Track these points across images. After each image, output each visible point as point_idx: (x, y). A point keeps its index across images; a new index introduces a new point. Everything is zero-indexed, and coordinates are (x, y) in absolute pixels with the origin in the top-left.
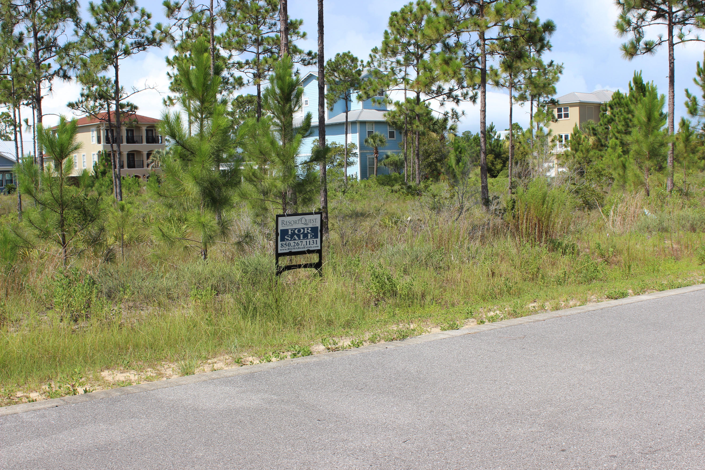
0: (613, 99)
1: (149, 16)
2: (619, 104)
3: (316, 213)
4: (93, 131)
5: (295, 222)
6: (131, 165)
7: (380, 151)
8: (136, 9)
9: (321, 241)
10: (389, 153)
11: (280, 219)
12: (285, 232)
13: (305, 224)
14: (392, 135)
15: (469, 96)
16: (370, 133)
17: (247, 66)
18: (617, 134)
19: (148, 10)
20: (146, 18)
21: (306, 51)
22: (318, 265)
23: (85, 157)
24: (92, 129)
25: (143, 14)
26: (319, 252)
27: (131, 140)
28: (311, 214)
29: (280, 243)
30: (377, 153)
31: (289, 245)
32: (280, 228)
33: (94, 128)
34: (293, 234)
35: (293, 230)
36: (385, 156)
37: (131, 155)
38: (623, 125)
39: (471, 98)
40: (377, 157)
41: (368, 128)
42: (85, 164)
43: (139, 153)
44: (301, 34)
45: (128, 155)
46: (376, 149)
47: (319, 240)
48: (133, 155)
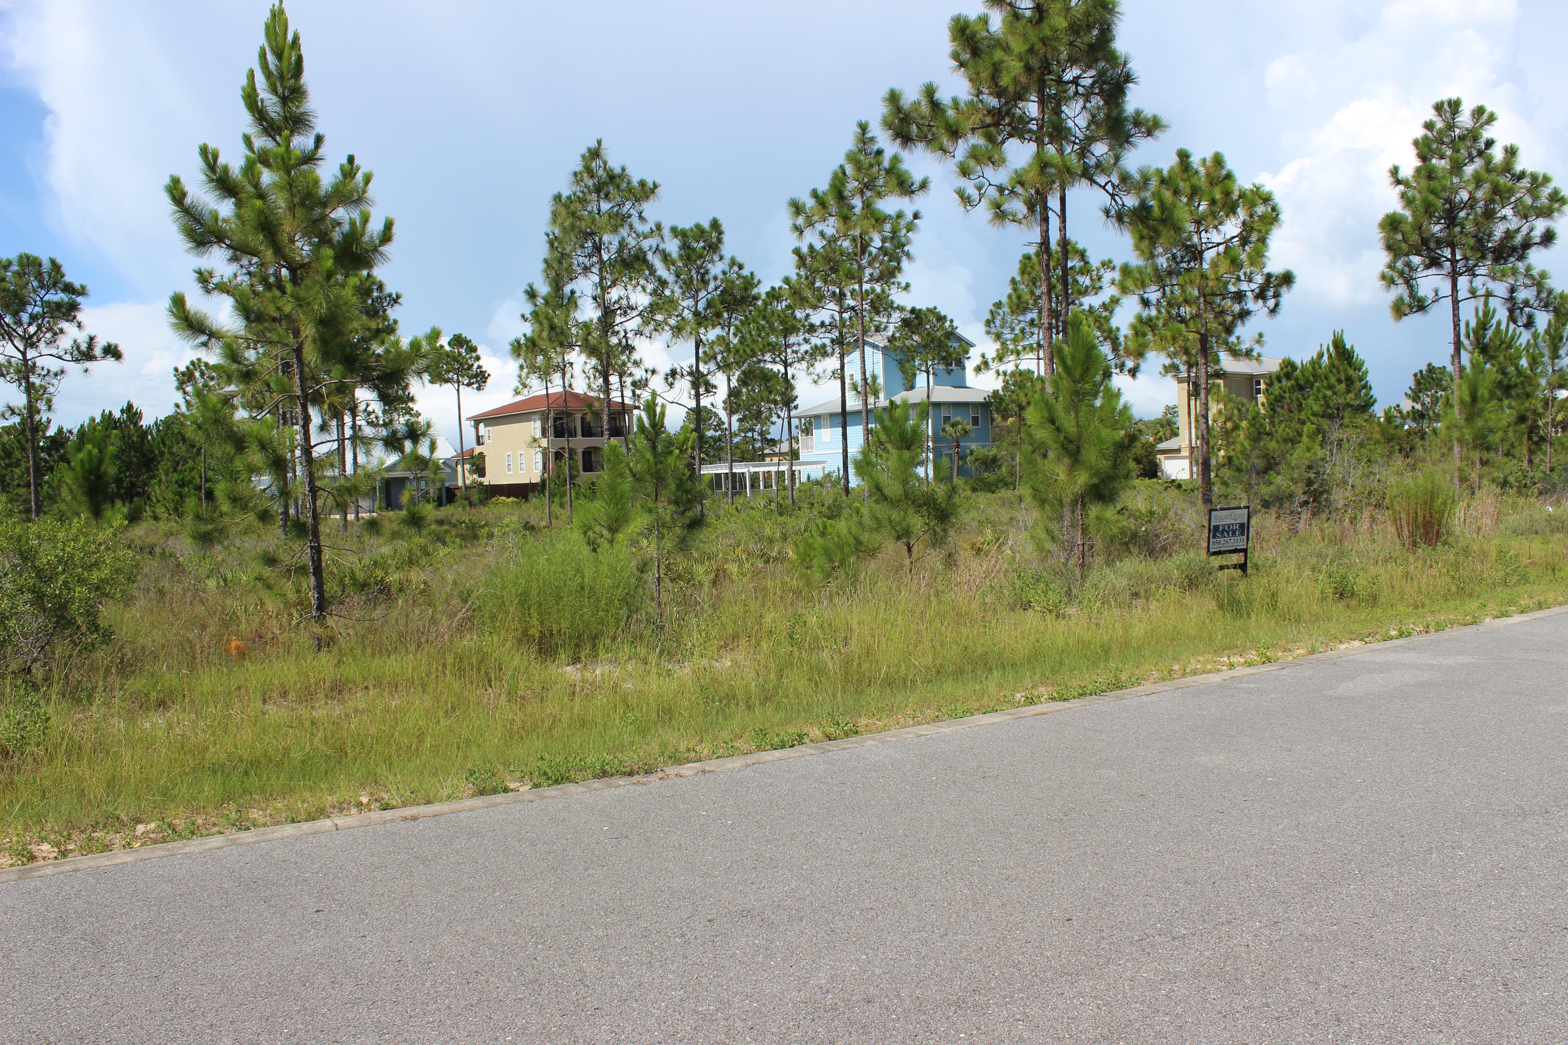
0: (1282, 369)
1: (741, 267)
2: (1288, 376)
3: (1245, 507)
4: (535, 421)
5: (1226, 518)
6: (588, 467)
7: (962, 444)
8: (721, 258)
9: (1248, 540)
10: (974, 446)
11: (1213, 513)
12: (1216, 528)
13: (1235, 520)
14: (975, 421)
15: (1126, 369)
16: (947, 419)
17: (824, 329)
18: (1312, 418)
19: (740, 259)
20: (736, 268)
21: (909, 308)
22: (1243, 567)
23: (523, 457)
24: (534, 417)
25: (733, 262)
26: (1245, 551)
27: (588, 432)
28: (1240, 508)
29: (1211, 540)
30: (958, 446)
31: (1219, 543)
32: (1213, 524)
33: (536, 417)
34: (1224, 530)
35: (1224, 526)
36: (968, 451)
37: (588, 454)
38: (1321, 406)
39: (1129, 371)
40: (958, 453)
41: (944, 413)
42: (523, 466)
43: (597, 449)
44: (903, 285)
45: (584, 453)
46: (957, 441)
47: (1245, 537)
48: (590, 453)
